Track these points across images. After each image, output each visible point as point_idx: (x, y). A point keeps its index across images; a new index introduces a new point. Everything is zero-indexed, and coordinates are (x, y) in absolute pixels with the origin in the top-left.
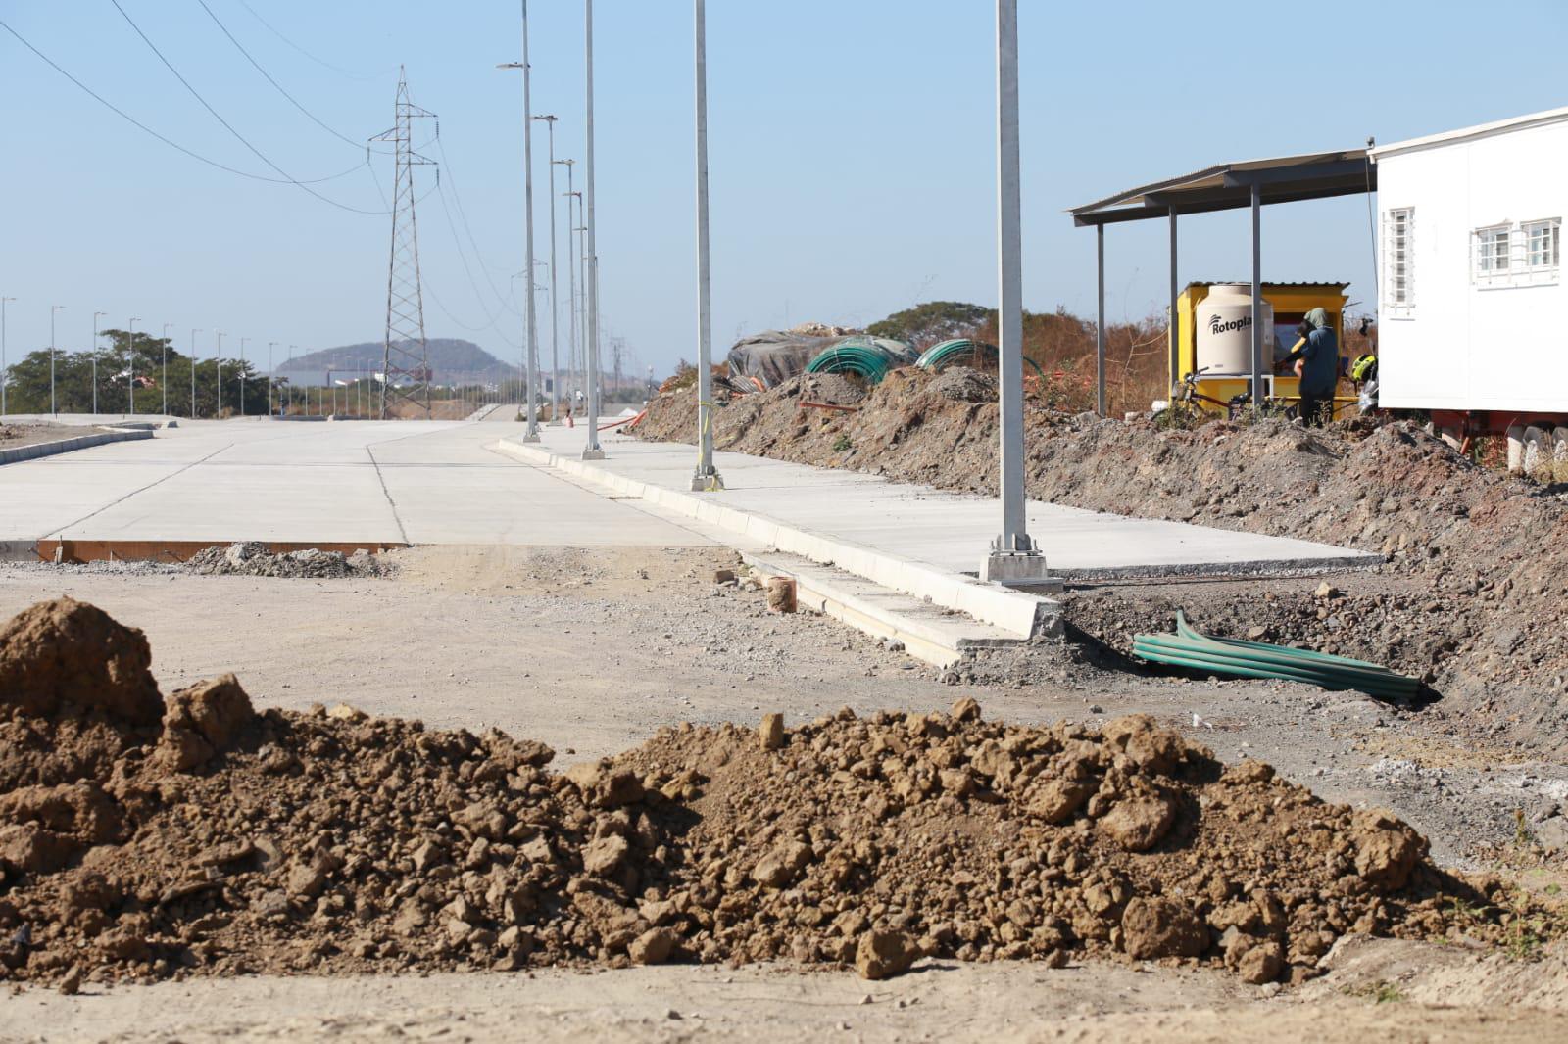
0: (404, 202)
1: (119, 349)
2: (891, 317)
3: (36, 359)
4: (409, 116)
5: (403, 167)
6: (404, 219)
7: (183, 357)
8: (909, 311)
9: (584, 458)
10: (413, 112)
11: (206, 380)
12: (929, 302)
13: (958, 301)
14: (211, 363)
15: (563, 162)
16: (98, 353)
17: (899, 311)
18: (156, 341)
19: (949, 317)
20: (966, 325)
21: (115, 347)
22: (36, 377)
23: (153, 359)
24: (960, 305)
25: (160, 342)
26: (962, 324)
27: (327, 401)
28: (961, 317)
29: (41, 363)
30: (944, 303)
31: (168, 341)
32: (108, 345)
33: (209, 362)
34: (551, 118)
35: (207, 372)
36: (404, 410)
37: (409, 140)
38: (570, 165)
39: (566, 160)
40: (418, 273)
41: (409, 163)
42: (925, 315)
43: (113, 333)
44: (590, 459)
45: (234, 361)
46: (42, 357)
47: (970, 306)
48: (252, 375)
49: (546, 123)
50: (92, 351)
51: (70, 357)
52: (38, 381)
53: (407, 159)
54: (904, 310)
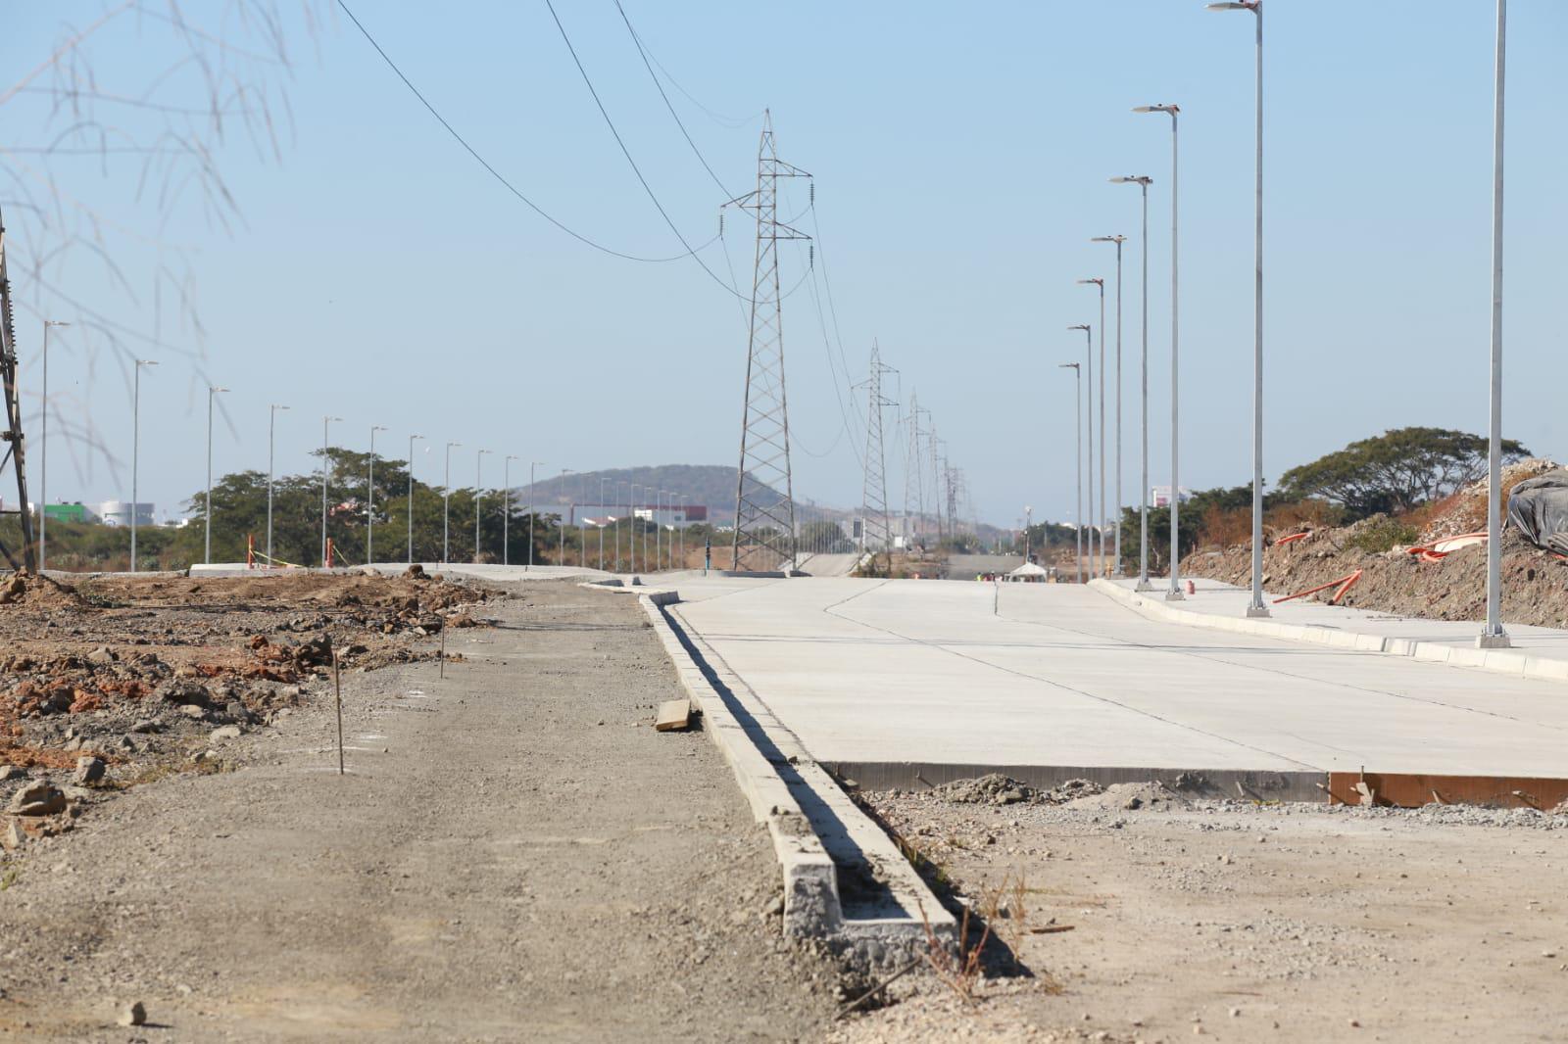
0: (766, 288)
1: (341, 473)
2: (1352, 446)
3: (231, 484)
4: (775, 176)
5: (765, 243)
6: (765, 311)
7: (422, 486)
8: (1375, 439)
9: (1483, 646)
10: (780, 170)
11: (458, 516)
12: (1402, 428)
13: (1441, 428)
14: (465, 495)
15: (1110, 239)
16: (313, 478)
17: (1362, 439)
18: (387, 464)
19: (1430, 448)
20: (1451, 459)
21: (336, 471)
22: (232, 509)
23: (385, 488)
24: (1443, 433)
25: (394, 465)
26: (1445, 457)
27: (593, 546)
28: (1445, 449)
29: (238, 490)
30: (1421, 430)
31: (403, 464)
32: (327, 468)
33: (461, 492)
34: (1146, 180)
35: (462, 505)
36: (692, 559)
37: (775, 206)
38: (1119, 243)
39: (1116, 237)
40: (783, 381)
41: (775, 238)
42: (1397, 445)
43: (333, 452)
44: (1490, 647)
45: (495, 491)
46: (240, 482)
47: (1457, 434)
48: (517, 510)
49: (1139, 187)
50: (307, 475)
51: (276, 483)
52: (233, 513)
53: (774, 233)
54: (1369, 437)
